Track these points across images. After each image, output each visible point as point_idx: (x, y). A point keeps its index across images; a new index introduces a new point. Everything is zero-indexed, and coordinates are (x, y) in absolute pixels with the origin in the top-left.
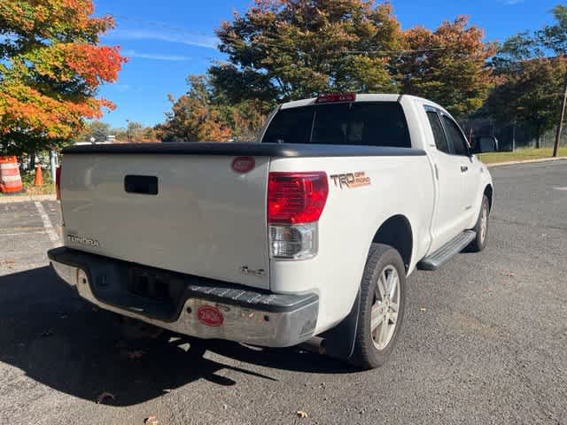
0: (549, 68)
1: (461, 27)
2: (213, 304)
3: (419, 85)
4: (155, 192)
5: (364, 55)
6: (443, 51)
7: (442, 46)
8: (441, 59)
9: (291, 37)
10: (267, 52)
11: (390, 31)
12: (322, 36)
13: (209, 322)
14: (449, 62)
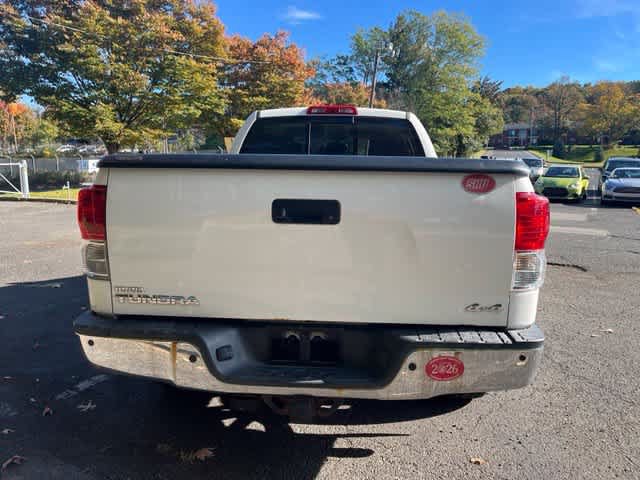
0: (352, 94)
1: (282, 42)
2: (450, 354)
3: (246, 100)
4: (335, 220)
5: (188, 58)
6: (269, 66)
7: (267, 60)
8: (267, 74)
9: (98, 21)
10: (67, 37)
11: (216, 34)
12: (139, 28)
13: (443, 376)
14: (275, 78)
